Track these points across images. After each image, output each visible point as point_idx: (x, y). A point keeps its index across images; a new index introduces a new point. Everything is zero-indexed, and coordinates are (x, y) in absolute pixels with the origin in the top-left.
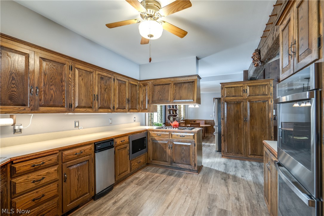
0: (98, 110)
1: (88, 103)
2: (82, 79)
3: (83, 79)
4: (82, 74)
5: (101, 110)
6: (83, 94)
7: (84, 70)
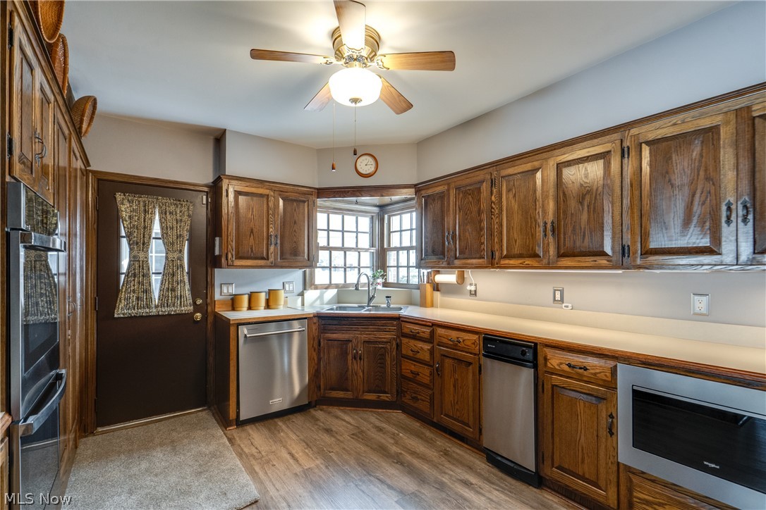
0: (557, 261)
1: (529, 246)
2: (515, 196)
3: (515, 194)
4: (514, 185)
5: (566, 261)
6: (515, 226)
7: (519, 173)
